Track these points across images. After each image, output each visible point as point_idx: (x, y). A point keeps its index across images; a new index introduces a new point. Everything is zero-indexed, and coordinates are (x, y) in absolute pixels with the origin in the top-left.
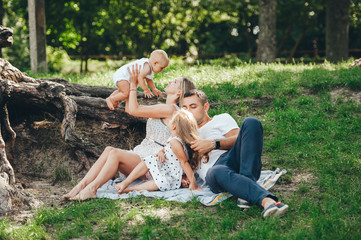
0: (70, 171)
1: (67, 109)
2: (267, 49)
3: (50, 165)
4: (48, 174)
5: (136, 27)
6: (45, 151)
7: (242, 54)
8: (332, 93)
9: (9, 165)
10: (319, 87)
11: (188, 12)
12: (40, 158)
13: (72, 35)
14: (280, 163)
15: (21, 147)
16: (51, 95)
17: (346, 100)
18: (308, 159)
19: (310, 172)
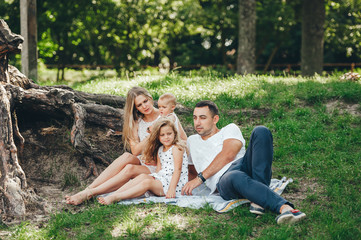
0: (79, 177)
1: (77, 115)
2: (247, 62)
3: (58, 171)
4: (57, 179)
5: (112, 38)
6: (52, 158)
7: (219, 66)
8: (328, 106)
9: (21, 170)
10: (315, 99)
11: (165, 24)
12: (48, 163)
13: (49, 44)
14: (285, 172)
15: (29, 153)
16: (61, 102)
17: (342, 112)
18: (313, 168)
19: (315, 181)
